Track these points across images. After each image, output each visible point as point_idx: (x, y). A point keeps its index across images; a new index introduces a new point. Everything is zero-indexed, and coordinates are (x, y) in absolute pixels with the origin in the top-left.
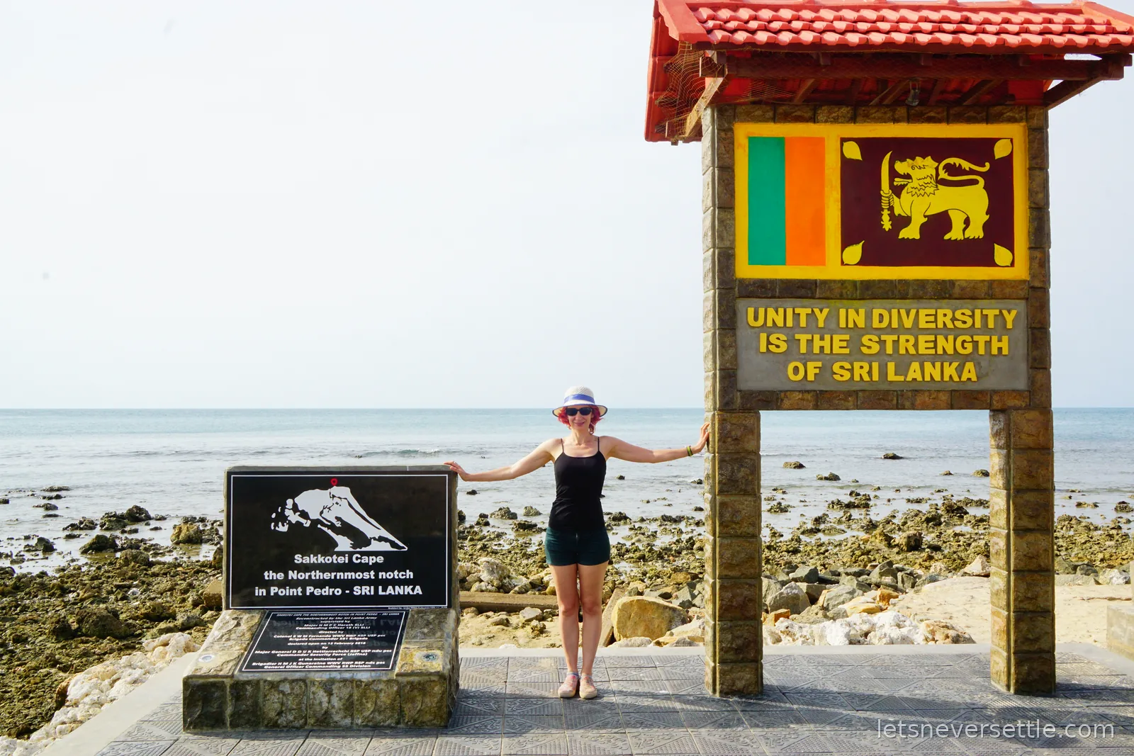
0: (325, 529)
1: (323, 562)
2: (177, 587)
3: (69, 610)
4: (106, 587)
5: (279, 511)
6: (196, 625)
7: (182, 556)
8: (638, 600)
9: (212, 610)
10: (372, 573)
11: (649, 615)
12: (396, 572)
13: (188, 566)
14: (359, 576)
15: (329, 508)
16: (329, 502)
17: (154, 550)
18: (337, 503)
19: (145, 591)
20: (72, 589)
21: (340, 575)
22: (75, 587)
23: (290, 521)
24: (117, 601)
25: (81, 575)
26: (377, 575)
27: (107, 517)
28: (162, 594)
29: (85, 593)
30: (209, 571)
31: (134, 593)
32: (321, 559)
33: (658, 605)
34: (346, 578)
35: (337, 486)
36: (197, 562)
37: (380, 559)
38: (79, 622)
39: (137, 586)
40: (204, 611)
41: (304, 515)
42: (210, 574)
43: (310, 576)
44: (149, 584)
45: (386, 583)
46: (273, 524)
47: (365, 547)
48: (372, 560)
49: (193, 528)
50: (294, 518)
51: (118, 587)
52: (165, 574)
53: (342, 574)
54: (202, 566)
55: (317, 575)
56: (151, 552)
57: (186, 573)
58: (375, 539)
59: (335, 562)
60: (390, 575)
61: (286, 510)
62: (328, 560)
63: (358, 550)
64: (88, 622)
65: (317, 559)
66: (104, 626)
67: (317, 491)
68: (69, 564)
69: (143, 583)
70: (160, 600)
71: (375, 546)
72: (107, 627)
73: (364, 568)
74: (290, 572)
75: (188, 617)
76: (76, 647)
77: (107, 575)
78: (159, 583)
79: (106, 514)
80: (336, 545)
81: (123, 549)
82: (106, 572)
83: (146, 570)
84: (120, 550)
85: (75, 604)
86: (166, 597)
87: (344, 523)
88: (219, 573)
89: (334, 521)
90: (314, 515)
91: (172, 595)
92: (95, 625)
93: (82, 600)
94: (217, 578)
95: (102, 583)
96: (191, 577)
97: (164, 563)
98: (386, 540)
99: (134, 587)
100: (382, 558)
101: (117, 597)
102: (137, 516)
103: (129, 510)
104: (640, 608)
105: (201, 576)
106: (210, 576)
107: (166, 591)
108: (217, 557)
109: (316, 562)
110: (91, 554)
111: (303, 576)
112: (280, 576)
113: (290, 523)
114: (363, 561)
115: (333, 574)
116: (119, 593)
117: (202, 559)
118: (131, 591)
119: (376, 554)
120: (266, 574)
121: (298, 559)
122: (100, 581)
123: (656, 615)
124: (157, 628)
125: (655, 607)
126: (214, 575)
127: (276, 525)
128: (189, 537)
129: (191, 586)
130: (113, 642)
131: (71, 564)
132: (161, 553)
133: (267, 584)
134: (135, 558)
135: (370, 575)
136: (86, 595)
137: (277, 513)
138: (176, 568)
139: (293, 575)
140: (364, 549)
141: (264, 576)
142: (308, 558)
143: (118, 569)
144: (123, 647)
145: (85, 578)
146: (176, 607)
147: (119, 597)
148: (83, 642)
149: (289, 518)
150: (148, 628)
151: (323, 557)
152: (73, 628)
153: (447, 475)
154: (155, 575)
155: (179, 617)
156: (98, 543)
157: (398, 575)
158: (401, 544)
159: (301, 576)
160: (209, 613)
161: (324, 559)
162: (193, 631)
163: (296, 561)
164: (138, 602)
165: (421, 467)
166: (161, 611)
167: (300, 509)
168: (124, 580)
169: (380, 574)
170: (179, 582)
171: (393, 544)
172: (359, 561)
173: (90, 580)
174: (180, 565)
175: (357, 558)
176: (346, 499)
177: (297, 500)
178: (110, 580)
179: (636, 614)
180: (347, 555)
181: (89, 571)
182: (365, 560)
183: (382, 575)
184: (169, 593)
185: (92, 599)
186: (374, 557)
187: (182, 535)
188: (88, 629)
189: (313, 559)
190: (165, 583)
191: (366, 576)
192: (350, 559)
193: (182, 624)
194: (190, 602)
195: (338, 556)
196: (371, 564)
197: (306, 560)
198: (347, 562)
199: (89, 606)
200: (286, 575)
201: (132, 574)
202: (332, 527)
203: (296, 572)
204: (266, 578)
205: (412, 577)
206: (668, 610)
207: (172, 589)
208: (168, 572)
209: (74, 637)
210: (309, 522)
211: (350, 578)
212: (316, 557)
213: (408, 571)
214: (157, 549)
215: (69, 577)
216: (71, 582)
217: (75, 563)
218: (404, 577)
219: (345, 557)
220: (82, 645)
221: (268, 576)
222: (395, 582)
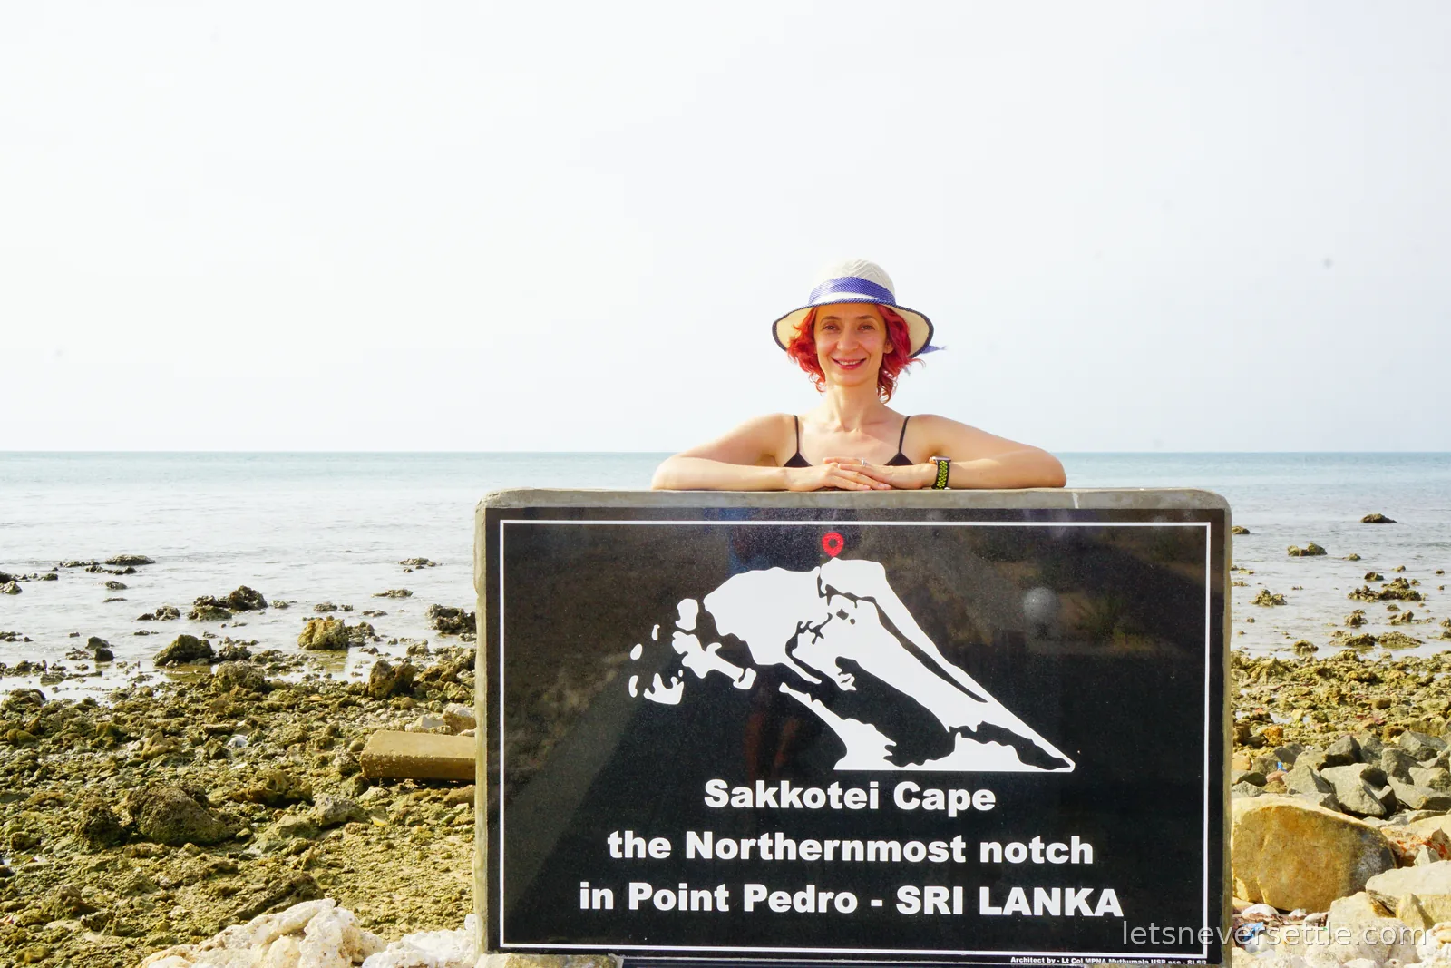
0: (804, 698)
1: (798, 805)
2: (312, 734)
3: (122, 778)
4: (192, 731)
5: (655, 636)
6: (350, 819)
7: (316, 672)
8: (1280, 808)
9: (376, 785)
10: (958, 844)
11: (1307, 840)
12: (1037, 844)
13: (328, 692)
14: (915, 852)
15: (817, 631)
16: (816, 610)
17: (272, 661)
18: (842, 615)
19: (257, 739)
20: (132, 735)
21: (854, 850)
22: (137, 731)
23: (688, 671)
24: (208, 759)
25: (151, 708)
26: (973, 851)
27: (201, 604)
28: (286, 747)
29: (152, 743)
30: (363, 701)
31: (237, 744)
32: (790, 796)
33: (1326, 817)
34: (872, 858)
35: (842, 556)
36: (344, 684)
37: (984, 800)
38: (135, 811)
39: (243, 731)
40: (363, 786)
41: (736, 651)
42: (366, 708)
43: (755, 851)
44: (263, 727)
45: (1002, 878)
46: (634, 680)
47: (936, 757)
48: (956, 802)
49: (333, 624)
50: (702, 661)
51: (211, 732)
52: (291, 707)
53: (858, 844)
54: (352, 692)
55: (774, 847)
56: (269, 665)
57: (327, 706)
58: (966, 732)
59: (836, 805)
60: (1016, 853)
61: (676, 634)
62: (814, 798)
63: (912, 767)
64: (149, 814)
65: (777, 796)
66: (179, 821)
67: (777, 572)
68: (134, 685)
69: (254, 724)
70: (282, 759)
71: (967, 757)
72: (185, 824)
73: (933, 826)
74: (691, 837)
75: (335, 804)
76: (127, 867)
77: (194, 706)
78: (281, 725)
79: (199, 599)
80: (839, 749)
81: (222, 659)
82: (193, 701)
83: (258, 699)
84: (218, 661)
85: (136, 764)
86: (293, 754)
87: (863, 678)
88: (380, 707)
89: (834, 672)
90: (768, 653)
91: (303, 749)
92: (162, 820)
93: (147, 758)
94: (379, 715)
95: (185, 724)
96: (335, 713)
97: (289, 687)
98: (1003, 736)
99: (239, 732)
100: (991, 797)
101: (208, 753)
102: (246, 600)
103: (234, 593)
104: (1285, 824)
105: (351, 712)
106: (367, 711)
107: (293, 742)
108: (378, 678)
109: (773, 804)
110: (172, 667)
111: (733, 849)
112: (660, 848)
113: (689, 676)
114: (927, 805)
115: (830, 845)
116: (211, 745)
117: (352, 681)
118: (233, 739)
119: (972, 781)
120: (614, 840)
121: (716, 793)
122: (182, 719)
123: (1322, 841)
124: (279, 825)
125: (1320, 822)
126: (373, 711)
127: (645, 683)
128: (327, 639)
129: (335, 732)
130: (195, 855)
131: (138, 685)
132: (284, 668)
133: (619, 875)
134: (240, 676)
135: (950, 850)
136: (154, 749)
137: (647, 642)
138: (308, 696)
139: (699, 845)
140: (930, 765)
141: (608, 847)
142: (748, 791)
143: (212, 695)
144: (213, 870)
145: (157, 712)
146: (311, 775)
147: (212, 752)
148: (139, 855)
149: (685, 662)
150: (261, 820)
151: (797, 790)
152: (122, 824)
153: (1208, 525)
154: (274, 709)
155: (319, 797)
156: (183, 648)
157: (1043, 853)
158: (1053, 752)
159: (727, 849)
160: (372, 791)
161: (801, 796)
162: (344, 832)
163: (709, 802)
164: (245, 764)
165: (1118, 495)
166: (284, 788)
167: (723, 632)
168: (221, 718)
169: (985, 848)
170: (315, 724)
171: (1027, 751)
172: (914, 803)
173: (165, 717)
174: (315, 691)
175: (908, 796)
176: (871, 599)
177: (711, 601)
178: (198, 716)
179: (1277, 837)
180: (874, 784)
181: (165, 699)
182: (934, 800)
183: (990, 851)
184: (298, 746)
185: (164, 757)
186: (964, 793)
187: (317, 636)
188: (150, 827)
189: (763, 796)
190: (289, 726)
191: (939, 852)
192: (886, 796)
193: (325, 817)
194: (337, 768)
195: (845, 787)
196: (952, 814)
197: (743, 798)
198: (874, 805)
199: (158, 770)
200: (679, 846)
201: (235, 707)
202: (826, 690)
203: (708, 835)
204: (615, 854)
205: (1089, 860)
206: (1348, 829)
207: (303, 739)
208: (296, 704)
209: (123, 843)
210: (751, 675)
211: (884, 858)
212: (773, 790)
213: (1075, 839)
214: (277, 659)
215: (131, 710)
216: (132, 721)
217: (144, 684)
218: (1064, 859)
219: (867, 790)
220: (136, 861)
221: (621, 848)
222: (1032, 876)
